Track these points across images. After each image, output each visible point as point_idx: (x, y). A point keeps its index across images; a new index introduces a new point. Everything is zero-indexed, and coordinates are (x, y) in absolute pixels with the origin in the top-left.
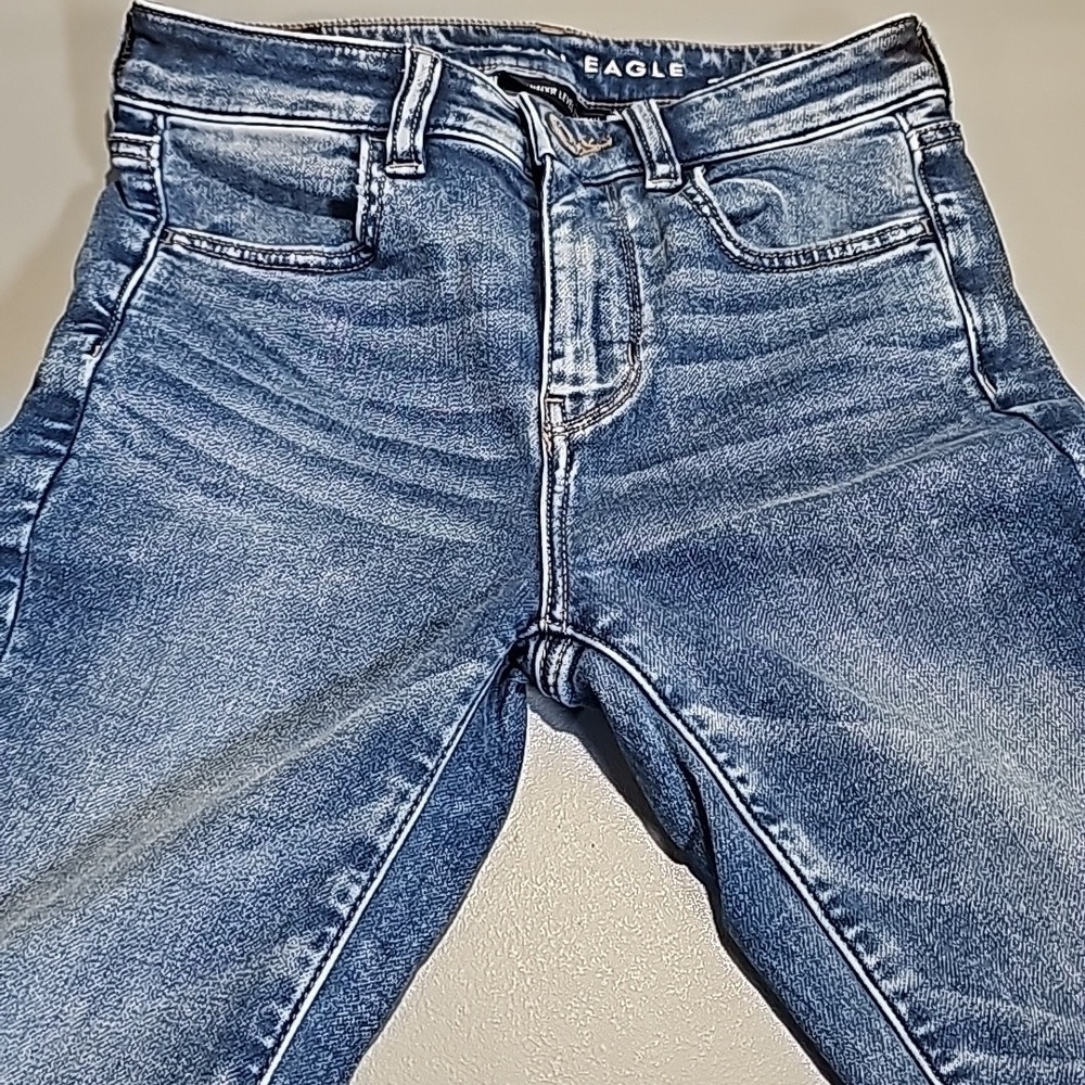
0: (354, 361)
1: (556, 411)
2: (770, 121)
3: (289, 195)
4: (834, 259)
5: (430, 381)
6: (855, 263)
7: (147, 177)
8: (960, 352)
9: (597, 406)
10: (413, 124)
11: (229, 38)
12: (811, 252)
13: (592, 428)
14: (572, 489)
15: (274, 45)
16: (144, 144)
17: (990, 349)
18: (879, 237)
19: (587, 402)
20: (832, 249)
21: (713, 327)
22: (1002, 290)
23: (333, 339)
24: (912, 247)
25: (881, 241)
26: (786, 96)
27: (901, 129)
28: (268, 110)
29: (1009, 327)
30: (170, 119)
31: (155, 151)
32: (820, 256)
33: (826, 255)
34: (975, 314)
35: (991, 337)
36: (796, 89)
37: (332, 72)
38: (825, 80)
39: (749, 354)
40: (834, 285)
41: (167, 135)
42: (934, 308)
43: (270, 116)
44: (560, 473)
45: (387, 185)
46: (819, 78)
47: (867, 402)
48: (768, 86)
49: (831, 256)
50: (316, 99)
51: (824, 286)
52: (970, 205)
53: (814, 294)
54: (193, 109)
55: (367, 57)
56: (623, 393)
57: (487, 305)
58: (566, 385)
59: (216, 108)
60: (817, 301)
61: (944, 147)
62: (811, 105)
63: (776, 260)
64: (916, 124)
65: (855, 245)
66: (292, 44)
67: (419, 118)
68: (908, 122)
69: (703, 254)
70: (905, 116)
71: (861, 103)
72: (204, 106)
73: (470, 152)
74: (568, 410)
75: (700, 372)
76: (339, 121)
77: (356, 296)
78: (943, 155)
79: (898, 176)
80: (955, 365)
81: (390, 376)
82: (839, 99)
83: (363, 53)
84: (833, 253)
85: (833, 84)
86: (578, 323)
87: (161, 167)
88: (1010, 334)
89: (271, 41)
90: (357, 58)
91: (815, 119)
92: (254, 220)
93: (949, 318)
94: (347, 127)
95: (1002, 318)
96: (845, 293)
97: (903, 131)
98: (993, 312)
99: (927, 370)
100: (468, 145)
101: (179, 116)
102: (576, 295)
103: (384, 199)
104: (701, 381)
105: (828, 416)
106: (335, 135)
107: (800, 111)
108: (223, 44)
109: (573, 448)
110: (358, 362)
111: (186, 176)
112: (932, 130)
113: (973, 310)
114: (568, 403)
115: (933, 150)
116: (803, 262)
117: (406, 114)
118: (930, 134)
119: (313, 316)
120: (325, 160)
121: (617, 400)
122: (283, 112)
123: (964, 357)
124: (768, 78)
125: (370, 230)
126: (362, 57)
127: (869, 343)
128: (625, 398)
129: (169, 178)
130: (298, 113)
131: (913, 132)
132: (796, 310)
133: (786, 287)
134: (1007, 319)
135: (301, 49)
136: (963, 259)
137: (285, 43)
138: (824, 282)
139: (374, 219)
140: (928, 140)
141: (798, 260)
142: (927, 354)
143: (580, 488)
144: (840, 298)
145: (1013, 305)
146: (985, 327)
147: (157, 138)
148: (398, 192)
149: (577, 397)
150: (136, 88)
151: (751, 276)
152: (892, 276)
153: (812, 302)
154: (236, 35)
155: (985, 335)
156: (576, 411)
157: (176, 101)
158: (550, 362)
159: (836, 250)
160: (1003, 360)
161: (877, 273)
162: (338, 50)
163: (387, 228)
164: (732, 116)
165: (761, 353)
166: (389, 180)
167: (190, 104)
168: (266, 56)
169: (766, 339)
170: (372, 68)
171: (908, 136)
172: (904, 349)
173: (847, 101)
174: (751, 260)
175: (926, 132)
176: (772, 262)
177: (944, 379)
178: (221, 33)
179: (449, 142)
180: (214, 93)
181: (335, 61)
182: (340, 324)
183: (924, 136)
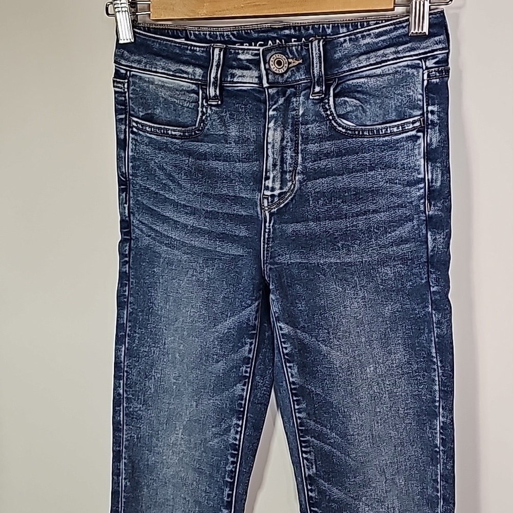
0: (197, 176)
1: (266, 201)
2: (368, 55)
3: (172, 106)
4: (382, 134)
5: (223, 182)
6: (390, 137)
7: (123, 95)
8: (421, 188)
9: (279, 200)
10: (215, 84)
11: (150, 40)
12: (374, 130)
13: (277, 209)
14: (272, 230)
15: (166, 44)
16: (122, 82)
17: (433, 188)
18: (402, 126)
19: (276, 198)
20: (382, 130)
21: (329, 164)
22: (444, 163)
23: (188, 167)
24: (414, 133)
25: (402, 128)
26: (379, 43)
27: (422, 68)
28: (166, 72)
29: (442, 180)
30: (132, 73)
31: (126, 85)
32: (377, 132)
33: (379, 132)
34: (430, 173)
35: (434, 184)
36: (383, 41)
37: (188, 55)
38: (398, 37)
39: (344, 173)
40: (381, 145)
41: (131, 79)
42: (415, 168)
43: (168, 75)
44: (267, 224)
45: (209, 109)
46: (395, 36)
47: (380, 208)
48: (372, 38)
49: (381, 133)
50: (183, 68)
51: (377, 145)
52: (441, 115)
53: (373, 148)
54: (139, 69)
55: (199, 50)
56: (288, 194)
57: (242, 161)
58: (269, 192)
59: (147, 68)
60: (374, 152)
61: (438, 80)
62: (388, 49)
63: (361, 132)
64: (429, 66)
65: (391, 129)
66: (173, 44)
67: (217, 81)
68: (425, 65)
69: (327, 135)
70: (425, 62)
71: (409, 51)
72: (143, 68)
73: (238, 90)
74: (270, 201)
75: (323, 181)
76: (191, 79)
77: (195, 147)
78: (437, 83)
79: (416, 90)
80: (418, 194)
81: (210, 181)
82: (400, 48)
83: (198, 49)
84: (382, 132)
85: (401, 39)
86: (274, 165)
87: (128, 91)
88: (442, 183)
89: (165, 42)
90: (196, 51)
91: (387, 56)
92: (162, 113)
93: (419, 174)
94: (195, 82)
95: (440, 176)
96: (385, 150)
97: (423, 69)
98: (437, 173)
99: (407, 195)
100: (236, 88)
101: (134, 72)
102: (273, 155)
103: (208, 115)
104: (323, 185)
105: (365, 213)
106: (191, 85)
107: (382, 51)
108: (148, 42)
109: (271, 215)
110: (198, 176)
111: (137, 94)
112: (435, 71)
113: (429, 171)
114: (270, 198)
115: (433, 80)
116: (371, 134)
117: (212, 80)
118: (433, 73)
119: (180, 157)
120: (188, 94)
121: (286, 197)
122: (171, 73)
123: (422, 191)
124: (373, 33)
125: (202, 124)
126: (198, 50)
127: (387, 182)
128: (289, 196)
129: (131, 96)
130: (177, 74)
131: (426, 71)
132: (365, 155)
133: (363, 144)
134: (441, 177)
135: (176, 46)
136: (432, 144)
137: (170, 43)
138: (377, 144)
139: (204, 121)
140: (431, 76)
141: (369, 133)
142: (408, 188)
143: (274, 229)
144: (383, 152)
145: (446, 171)
146: (432, 179)
147: (126, 81)
148: (213, 113)
149: (273, 196)
150: (120, 61)
151: (349, 140)
152: (404, 146)
153: (372, 151)
154: (152, 39)
155: (432, 182)
156: (272, 202)
157: (134, 65)
158: (265, 181)
159: (383, 130)
160: (438, 193)
161: (398, 143)
162: (189, 48)
163: (208, 125)
164: (354, 51)
165: (349, 173)
166: (209, 107)
167: (138, 67)
168: (164, 48)
169: (352, 166)
170: (202, 54)
171: (424, 72)
172: (400, 186)
173: (403, 49)
174: (350, 132)
175: (432, 72)
176: (359, 133)
177: (413, 199)
178: (147, 38)
179: (230, 88)
180: (146, 63)
181: (188, 52)
182: (190, 160)
183: (430, 74)
